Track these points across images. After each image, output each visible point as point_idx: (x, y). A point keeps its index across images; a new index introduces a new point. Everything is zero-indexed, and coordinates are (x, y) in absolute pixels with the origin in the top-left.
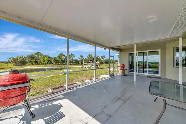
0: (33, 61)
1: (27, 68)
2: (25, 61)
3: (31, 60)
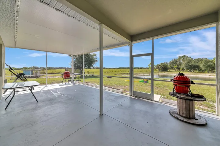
0: (175, 67)
2: (167, 67)
3: (173, 66)
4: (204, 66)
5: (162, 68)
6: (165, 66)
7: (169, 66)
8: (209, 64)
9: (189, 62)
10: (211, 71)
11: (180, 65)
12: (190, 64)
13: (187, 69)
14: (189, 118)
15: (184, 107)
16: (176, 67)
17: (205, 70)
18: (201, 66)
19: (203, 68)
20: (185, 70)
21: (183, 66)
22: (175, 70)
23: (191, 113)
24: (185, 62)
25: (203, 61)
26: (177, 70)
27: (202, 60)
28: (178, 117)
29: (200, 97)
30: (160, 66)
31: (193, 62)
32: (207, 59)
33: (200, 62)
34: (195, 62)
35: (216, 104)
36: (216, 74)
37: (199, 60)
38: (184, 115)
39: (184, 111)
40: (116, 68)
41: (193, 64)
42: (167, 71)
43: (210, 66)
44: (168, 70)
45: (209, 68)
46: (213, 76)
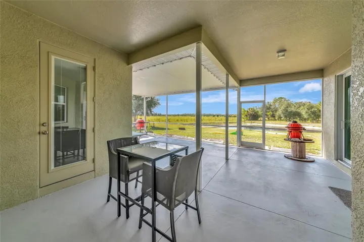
0: (268, 114)
1: (256, 124)
2: (257, 114)
3: (266, 112)
4: (306, 112)
5: (251, 115)
6: (255, 113)
7: (260, 113)
8: (312, 110)
9: (287, 107)
10: (315, 120)
11: (276, 111)
12: (289, 109)
13: (286, 117)
14: (302, 158)
15: (298, 150)
16: (270, 113)
17: (308, 119)
18: (304, 112)
19: (306, 116)
20: (282, 119)
21: (279, 112)
22: (268, 118)
23: (303, 153)
24: (283, 108)
25: (306, 106)
26: (270, 119)
27: (305, 104)
28: (293, 158)
29: (310, 141)
30: (248, 112)
31: (293, 106)
32: (310, 102)
33: (302, 107)
34: (295, 106)
35: (321, 152)
36: (321, 125)
37: (301, 105)
38: (298, 156)
39: (298, 154)
40: (178, 115)
41: (293, 109)
42: (257, 120)
43: (314, 113)
44: (259, 119)
45: (312, 116)
46: (318, 126)
